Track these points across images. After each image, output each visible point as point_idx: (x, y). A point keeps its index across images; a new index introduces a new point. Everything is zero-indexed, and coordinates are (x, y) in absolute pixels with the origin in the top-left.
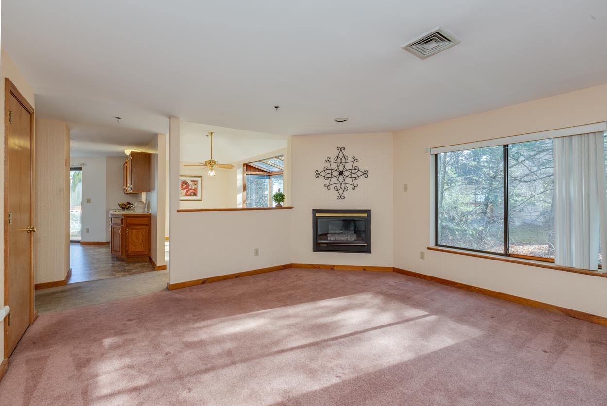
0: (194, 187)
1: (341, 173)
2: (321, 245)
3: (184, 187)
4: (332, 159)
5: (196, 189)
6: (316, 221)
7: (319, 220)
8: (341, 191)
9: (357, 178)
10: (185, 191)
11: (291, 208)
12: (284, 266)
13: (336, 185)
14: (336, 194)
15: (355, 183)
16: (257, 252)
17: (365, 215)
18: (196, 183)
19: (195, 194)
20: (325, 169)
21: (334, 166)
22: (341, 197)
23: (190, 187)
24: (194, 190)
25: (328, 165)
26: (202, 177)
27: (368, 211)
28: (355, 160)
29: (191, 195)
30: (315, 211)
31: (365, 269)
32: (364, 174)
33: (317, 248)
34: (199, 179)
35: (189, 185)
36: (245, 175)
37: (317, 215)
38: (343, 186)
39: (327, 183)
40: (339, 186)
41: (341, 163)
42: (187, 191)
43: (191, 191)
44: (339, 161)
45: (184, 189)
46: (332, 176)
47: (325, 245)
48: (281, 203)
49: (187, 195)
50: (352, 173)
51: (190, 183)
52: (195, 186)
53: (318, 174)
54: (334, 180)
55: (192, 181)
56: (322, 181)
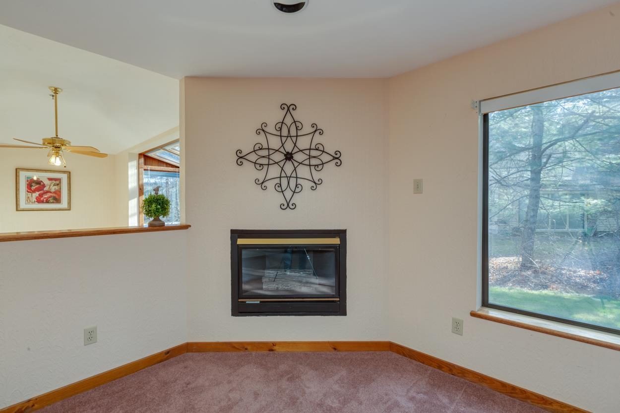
0: (53, 189)
1: (289, 157)
2: (249, 302)
3: (33, 188)
4: (271, 129)
5: (58, 193)
6: (237, 252)
7: (244, 252)
8: (288, 194)
9: (320, 167)
10: (37, 194)
11: (186, 227)
12: (168, 352)
13: (277, 181)
14: (279, 199)
15: (317, 176)
16: (90, 336)
17: (336, 241)
18: (57, 182)
19: (57, 200)
20: (257, 148)
21: (275, 143)
22: (288, 205)
23: (46, 189)
24: (55, 193)
25: (261, 139)
26: (69, 173)
27: (341, 234)
28: (317, 130)
29: (47, 202)
30: (236, 234)
31: (336, 347)
32: (335, 158)
33: (240, 308)
34: (64, 177)
35: (44, 186)
36: (142, 170)
37: (240, 241)
38: (293, 182)
39: (261, 175)
40: (284, 182)
41: (289, 136)
42: (41, 195)
43: (49, 195)
44: (285, 132)
45: (34, 191)
46: (271, 162)
47: (257, 302)
48: (161, 218)
49: (39, 201)
50: (310, 157)
51: (46, 182)
52: (56, 187)
53: (241, 158)
54: (274, 171)
55: (50, 179)
56: (249, 172)
